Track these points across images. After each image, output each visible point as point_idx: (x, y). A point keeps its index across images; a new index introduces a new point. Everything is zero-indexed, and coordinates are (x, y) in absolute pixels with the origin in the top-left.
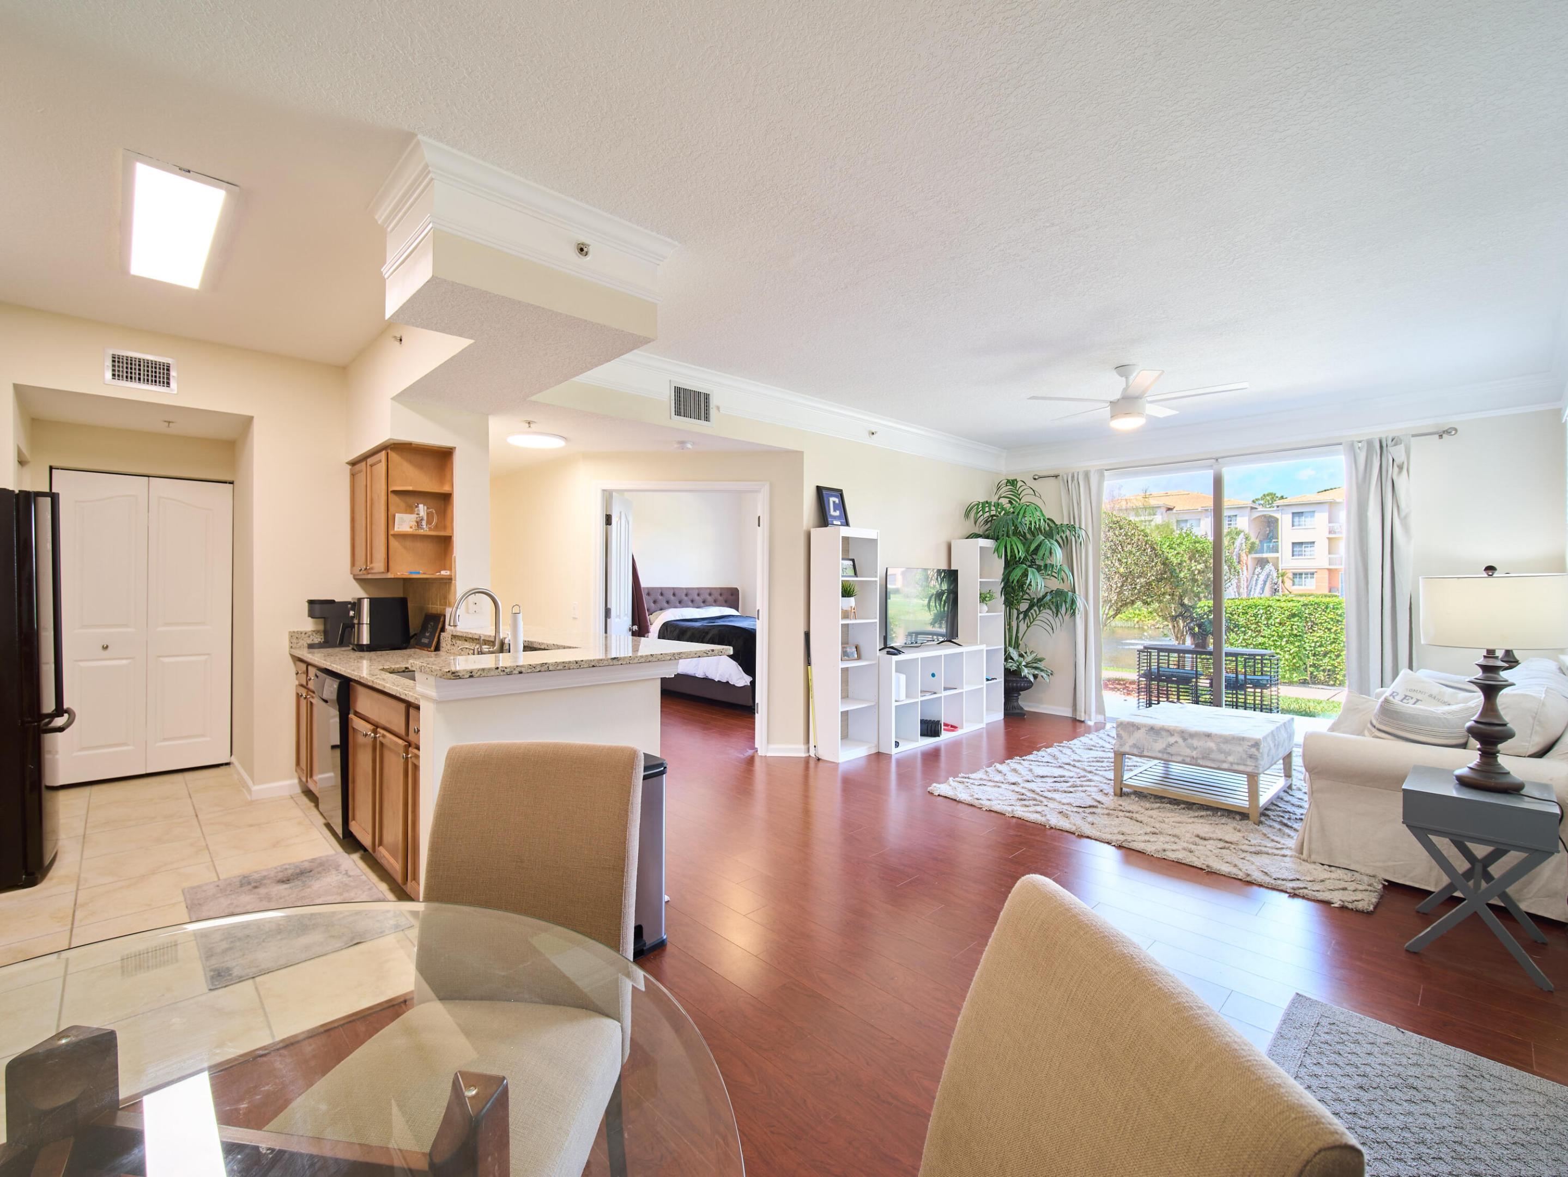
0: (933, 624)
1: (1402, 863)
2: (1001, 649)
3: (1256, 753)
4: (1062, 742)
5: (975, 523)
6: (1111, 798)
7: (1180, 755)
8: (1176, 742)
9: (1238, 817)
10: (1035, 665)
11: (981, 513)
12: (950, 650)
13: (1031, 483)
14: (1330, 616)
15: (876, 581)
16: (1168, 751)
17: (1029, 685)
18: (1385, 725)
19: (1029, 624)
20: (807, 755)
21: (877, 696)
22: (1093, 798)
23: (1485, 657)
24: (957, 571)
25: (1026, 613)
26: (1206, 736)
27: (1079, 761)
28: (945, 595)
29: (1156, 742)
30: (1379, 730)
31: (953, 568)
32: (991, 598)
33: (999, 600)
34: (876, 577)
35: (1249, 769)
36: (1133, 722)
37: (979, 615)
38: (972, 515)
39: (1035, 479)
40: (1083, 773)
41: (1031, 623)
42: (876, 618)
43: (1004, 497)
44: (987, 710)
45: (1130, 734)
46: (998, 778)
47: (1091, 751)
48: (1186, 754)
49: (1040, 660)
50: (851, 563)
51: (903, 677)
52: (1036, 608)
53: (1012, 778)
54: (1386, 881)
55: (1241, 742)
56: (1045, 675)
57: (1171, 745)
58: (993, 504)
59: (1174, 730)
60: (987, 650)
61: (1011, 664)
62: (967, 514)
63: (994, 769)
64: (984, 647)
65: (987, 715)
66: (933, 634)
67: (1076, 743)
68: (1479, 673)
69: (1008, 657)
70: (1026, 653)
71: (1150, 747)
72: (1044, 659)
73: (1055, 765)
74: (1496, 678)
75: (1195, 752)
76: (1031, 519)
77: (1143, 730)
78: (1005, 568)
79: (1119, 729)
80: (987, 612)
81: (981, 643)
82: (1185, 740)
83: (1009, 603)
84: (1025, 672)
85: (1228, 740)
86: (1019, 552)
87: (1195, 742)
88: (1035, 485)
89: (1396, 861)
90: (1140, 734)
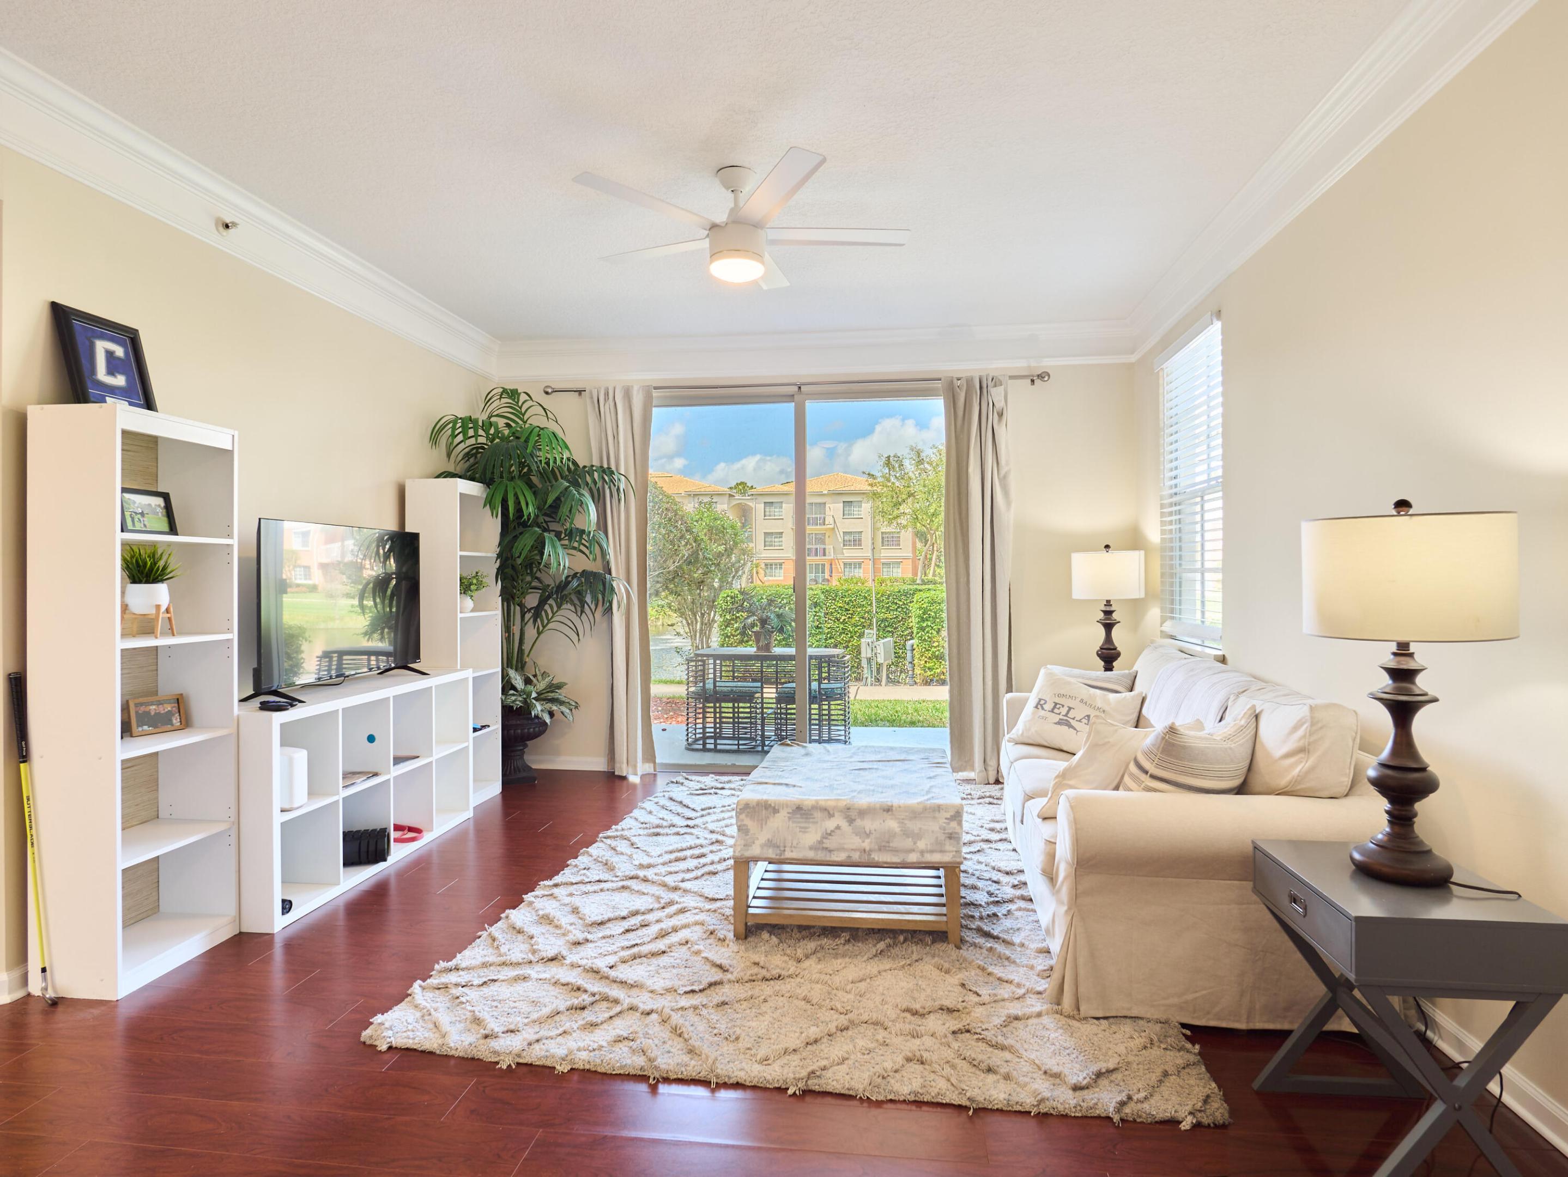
0: (368, 634)
1: (1204, 992)
2: (498, 672)
3: (958, 829)
4: (609, 828)
5: (449, 455)
6: (734, 947)
7: (843, 849)
8: (838, 828)
9: (929, 940)
10: (551, 695)
11: (460, 437)
12: (406, 684)
13: (539, 396)
14: (839, 605)
15: (229, 546)
16: (825, 845)
17: (541, 728)
18: (1164, 768)
19: (541, 628)
20: (19, 994)
21: (234, 809)
22: (707, 959)
23: (1395, 654)
24: (415, 537)
25: (537, 612)
26: (884, 811)
27: (649, 866)
28: (394, 582)
29: (805, 832)
30: (1153, 777)
31: (409, 529)
32: (480, 585)
33: (493, 591)
34: (230, 536)
35: (947, 858)
36: (766, 801)
37: (460, 615)
38: (443, 440)
39: (547, 393)
40: (667, 896)
41: (544, 627)
42: (229, 630)
43: (497, 416)
44: (475, 781)
45: (762, 822)
46: (517, 951)
47: (659, 838)
48: (854, 847)
49: (559, 686)
50: (160, 501)
51: (301, 757)
52: (551, 601)
53: (549, 944)
54: (1184, 1026)
55: (937, 814)
56: (567, 711)
57: (830, 834)
58: (480, 424)
59: (835, 808)
60: (474, 678)
61: (513, 698)
62: (435, 436)
63: (505, 926)
64: (469, 674)
65: (474, 792)
66: (369, 653)
67: (628, 825)
68: (1385, 681)
69: (507, 686)
70: (535, 676)
71: (795, 844)
72: (566, 684)
73: (614, 885)
74: (1410, 690)
75: (867, 841)
76: (549, 456)
77: (783, 814)
78: (503, 534)
79: (743, 816)
80: (472, 611)
81: (464, 667)
82: (851, 821)
83: (508, 597)
84: (538, 708)
85: (916, 813)
86: (527, 504)
87: (868, 824)
88: (546, 401)
89: (1196, 992)
90: (778, 822)
